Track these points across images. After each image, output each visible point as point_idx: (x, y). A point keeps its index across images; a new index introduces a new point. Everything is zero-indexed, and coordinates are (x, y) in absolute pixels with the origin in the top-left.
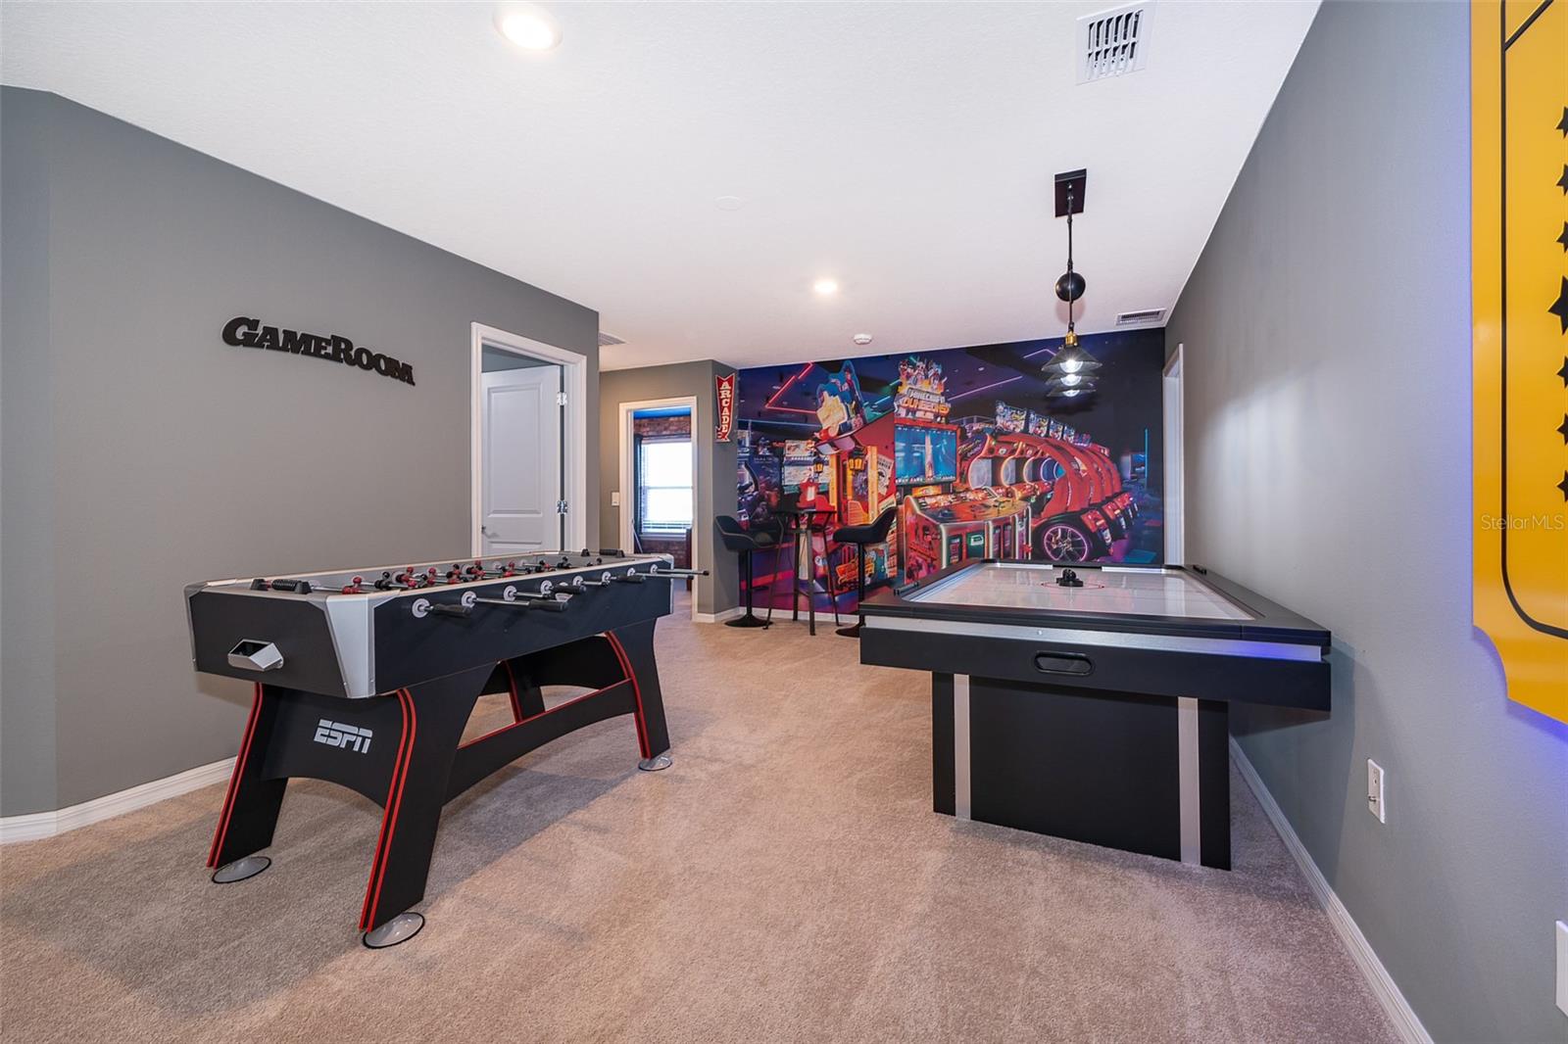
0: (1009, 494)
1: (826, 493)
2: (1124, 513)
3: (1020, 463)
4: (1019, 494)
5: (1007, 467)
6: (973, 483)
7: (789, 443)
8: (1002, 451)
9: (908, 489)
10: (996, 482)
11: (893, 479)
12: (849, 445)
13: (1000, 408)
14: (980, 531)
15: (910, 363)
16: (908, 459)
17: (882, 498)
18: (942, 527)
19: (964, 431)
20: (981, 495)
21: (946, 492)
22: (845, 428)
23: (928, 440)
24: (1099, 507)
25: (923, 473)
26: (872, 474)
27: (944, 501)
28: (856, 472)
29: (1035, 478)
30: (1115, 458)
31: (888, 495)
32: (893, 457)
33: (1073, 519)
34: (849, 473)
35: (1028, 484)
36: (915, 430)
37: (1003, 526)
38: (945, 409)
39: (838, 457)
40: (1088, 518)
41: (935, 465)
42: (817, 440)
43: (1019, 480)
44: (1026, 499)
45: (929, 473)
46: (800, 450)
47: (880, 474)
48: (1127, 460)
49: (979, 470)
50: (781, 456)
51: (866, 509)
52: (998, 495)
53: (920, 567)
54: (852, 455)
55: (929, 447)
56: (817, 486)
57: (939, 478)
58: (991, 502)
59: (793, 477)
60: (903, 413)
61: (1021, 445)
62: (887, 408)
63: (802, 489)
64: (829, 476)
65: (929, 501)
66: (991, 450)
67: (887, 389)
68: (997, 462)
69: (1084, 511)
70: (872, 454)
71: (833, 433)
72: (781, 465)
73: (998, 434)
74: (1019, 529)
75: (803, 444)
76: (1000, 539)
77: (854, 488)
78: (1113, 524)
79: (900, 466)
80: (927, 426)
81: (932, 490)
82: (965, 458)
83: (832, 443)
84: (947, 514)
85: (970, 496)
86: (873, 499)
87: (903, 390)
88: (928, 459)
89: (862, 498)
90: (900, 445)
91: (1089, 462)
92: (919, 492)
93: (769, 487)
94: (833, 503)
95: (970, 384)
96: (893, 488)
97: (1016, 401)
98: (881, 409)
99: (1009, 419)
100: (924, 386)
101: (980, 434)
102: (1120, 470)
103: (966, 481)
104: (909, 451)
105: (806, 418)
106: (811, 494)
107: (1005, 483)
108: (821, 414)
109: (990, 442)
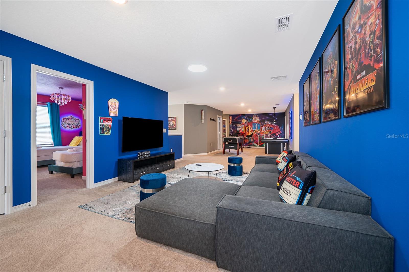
0: (267, 131)
1: (243, 131)
2: (280, 133)
3: (268, 127)
4: (268, 131)
5: (267, 128)
6: (262, 130)
7: (238, 125)
8: (266, 126)
9: (254, 131)
10: (265, 130)
11: (252, 129)
12: (247, 125)
13: (266, 121)
14: (263, 136)
15: (254, 115)
16: (254, 127)
17: (251, 132)
18: (259, 135)
19: (261, 124)
20: (263, 131)
21: (259, 131)
22: (246, 123)
23: (257, 124)
24: (278, 133)
25: (256, 129)
26: (249, 129)
27: (259, 132)
28: (247, 128)
29: (270, 129)
30: (279, 127)
31: (251, 131)
32: (252, 127)
33: (275, 134)
34: (246, 129)
35: (269, 130)
36: (255, 123)
37: (266, 135)
38: (259, 121)
39: (245, 126)
40: (276, 134)
41: (258, 128)
42: (242, 124)
43: (268, 130)
44: (269, 132)
45: (257, 129)
46: (240, 126)
47: (250, 129)
48: (281, 127)
49: (263, 128)
50: (237, 126)
51: (249, 133)
52: (265, 131)
53: (256, 140)
54: (247, 126)
55: (257, 126)
56: (242, 130)
57: (258, 129)
58: (265, 132)
59: (238, 129)
60: (253, 121)
61: (268, 125)
62: (252, 120)
63: (240, 130)
64: (243, 129)
65: (257, 132)
66: (265, 126)
67: (251, 118)
68: (265, 127)
69: (276, 133)
70: (249, 126)
71: (244, 123)
72: (237, 127)
73: (265, 124)
74: (268, 135)
75: (240, 125)
76: (266, 137)
77: (247, 130)
78: (279, 135)
79: (253, 128)
80: (257, 123)
81: (257, 131)
82: (261, 127)
83: (244, 125)
84: (259, 134)
85: (262, 131)
86: (249, 132)
87: (253, 118)
88: (257, 127)
89: (248, 132)
90: (253, 125)
91: (276, 127)
92: (256, 131)
93: (235, 130)
94: (244, 132)
95: (262, 118)
96: (252, 130)
97: (268, 120)
98: (251, 120)
99: (267, 122)
100: (256, 118)
101: (263, 124)
102: (280, 128)
103: (261, 129)
104: (254, 126)
105: (240, 121)
106: (241, 131)
107: (266, 130)
108: (242, 121)
109: (264, 125)
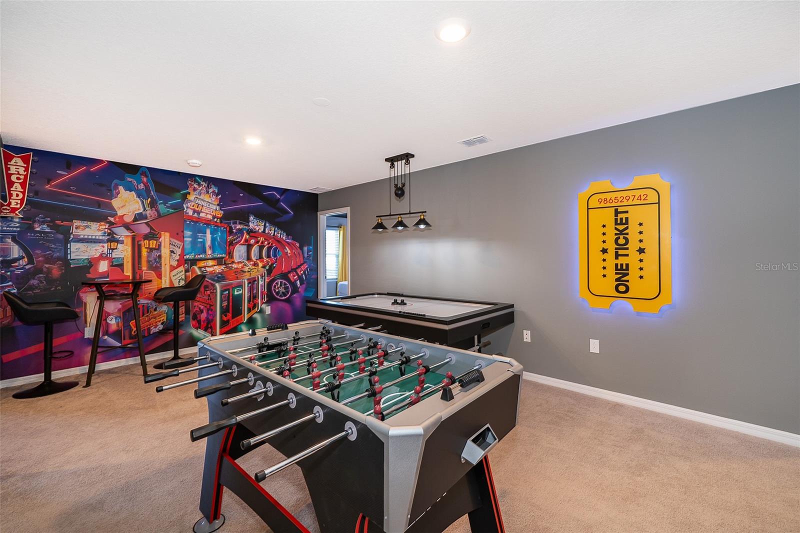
0: (255, 264)
1: (121, 266)
2: (304, 272)
3: (261, 248)
4: (261, 265)
5: (255, 250)
6: (236, 259)
7: (76, 223)
8: (252, 241)
9: (194, 262)
10: (249, 258)
11: (182, 255)
12: (145, 230)
13: (252, 218)
14: (240, 286)
15: (196, 181)
16: (194, 242)
17: (173, 268)
18: (218, 285)
19: (231, 228)
20: (240, 265)
21: (219, 264)
22: (139, 217)
23: (208, 231)
24: (295, 270)
25: (204, 252)
26: (165, 252)
27: (218, 269)
28: (151, 250)
29: (268, 256)
30: (301, 248)
31: (178, 266)
32: (183, 241)
33: (285, 276)
34: (144, 252)
35: (265, 259)
36: (199, 224)
37: (253, 282)
38: (220, 214)
39: (133, 238)
40: (291, 276)
41: (212, 247)
42: (111, 224)
43: (261, 257)
44: (264, 267)
45: (209, 252)
46: (95, 230)
47: (172, 252)
48: (305, 249)
49: (239, 251)
50: (67, 233)
51: (159, 276)
52: (250, 265)
53: (202, 311)
54: (147, 237)
55: (209, 236)
56: (111, 260)
57: (216, 255)
58: (246, 269)
59: (79, 252)
60: (190, 213)
61: (262, 239)
62: (179, 208)
63: (92, 263)
64: (123, 252)
65: (208, 269)
66: (246, 241)
67: (178, 195)
68: (249, 247)
69: (289, 272)
70: (165, 238)
71: (129, 219)
72: (66, 241)
73: (250, 232)
74: (261, 283)
75: (95, 226)
76: (251, 289)
77: (148, 262)
78: (300, 278)
79: (188, 247)
80: (208, 223)
81: (210, 263)
82: (232, 244)
83: (127, 227)
84: (220, 278)
85: (235, 266)
86: (165, 269)
87: (191, 197)
88: (208, 243)
89: (156, 268)
90: (188, 233)
91: (291, 249)
92: (202, 264)
93: (49, 260)
94: (128, 272)
95: (235, 202)
96: (182, 261)
97: (260, 216)
98: (173, 207)
99: (255, 224)
100: (206, 198)
101: (240, 231)
102: (303, 253)
103: (232, 257)
104: (194, 237)
105: (99, 205)
106: (103, 267)
107: (254, 259)
108: (116, 203)
109: (246, 236)
